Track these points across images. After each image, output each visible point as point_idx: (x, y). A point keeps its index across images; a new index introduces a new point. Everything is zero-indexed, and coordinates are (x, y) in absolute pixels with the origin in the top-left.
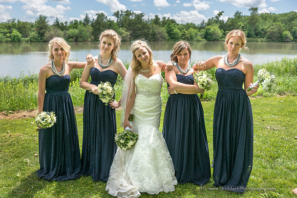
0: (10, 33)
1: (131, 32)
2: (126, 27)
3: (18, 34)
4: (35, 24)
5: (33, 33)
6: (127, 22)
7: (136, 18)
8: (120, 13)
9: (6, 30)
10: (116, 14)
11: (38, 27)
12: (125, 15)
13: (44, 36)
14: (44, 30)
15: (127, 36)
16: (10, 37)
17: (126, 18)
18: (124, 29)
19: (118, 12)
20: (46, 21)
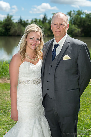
1: (82, 29)
2: (78, 25)
6: (79, 20)
7: (86, 17)
8: (73, 12)
10: (70, 14)
11: (5, 24)
12: (77, 14)
13: (10, 31)
14: (10, 27)
15: (78, 33)
17: (78, 17)
18: (76, 26)
19: (71, 12)
20: (12, 19)
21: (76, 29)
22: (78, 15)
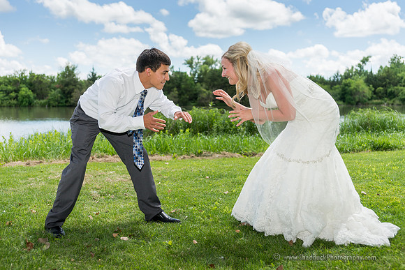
0: (15, 91)
2: (207, 83)
3: (30, 93)
4: (58, 78)
5: (53, 92)
6: (209, 75)
8: (196, 60)
9: (10, 87)
10: (190, 63)
11: (62, 82)
12: (204, 63)
13: (71, 97)
14: (71, 87)
16: (16, 98)
17: (206, 69)
18: (204, 85)
19: (192, 59)
20: (75, 72)
21: (205, 90)
22: (205, 65)
